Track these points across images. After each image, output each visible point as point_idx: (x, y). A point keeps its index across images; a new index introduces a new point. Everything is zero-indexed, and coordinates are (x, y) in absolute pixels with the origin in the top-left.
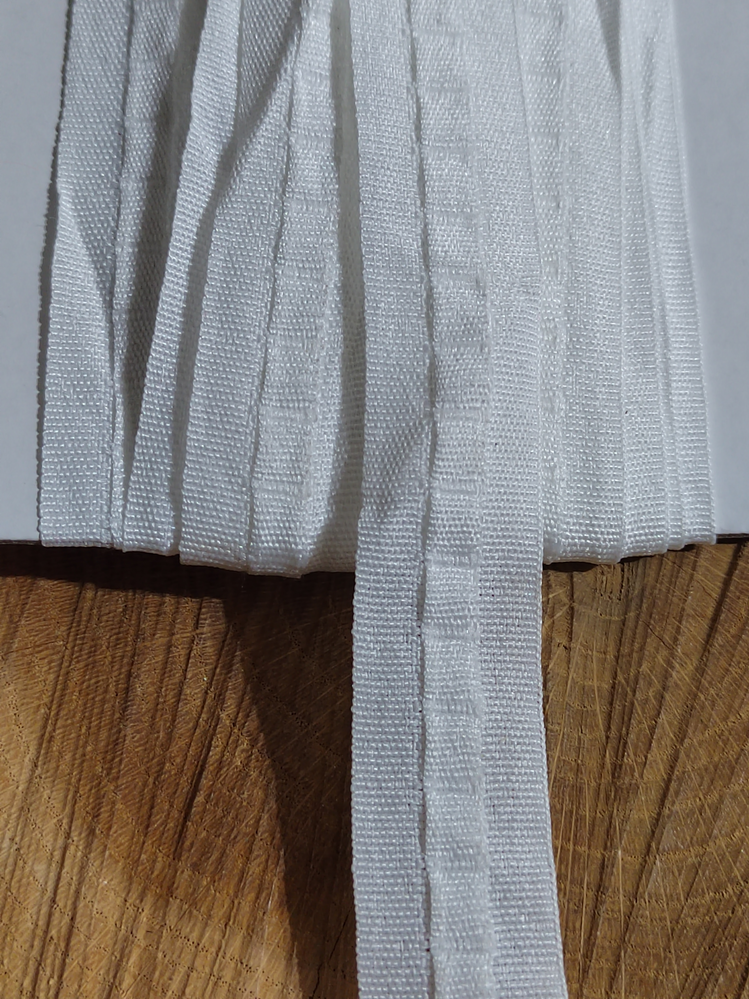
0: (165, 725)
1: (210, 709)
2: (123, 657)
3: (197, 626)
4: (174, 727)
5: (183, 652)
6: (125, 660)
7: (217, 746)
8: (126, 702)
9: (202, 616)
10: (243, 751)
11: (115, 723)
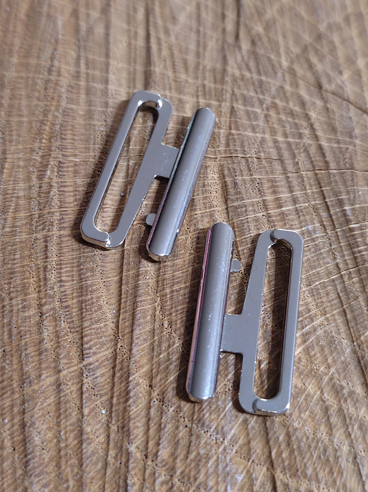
0: (72, 471)
1: (116, 443)
2: (12, 406)
3: (82, 357)
4: (83, 471)
5: (74, 388)
6: (16, 410)
7: (134, 484)
8: (26, 456)
9: (86, 346)
10: (162, 483)
11: (19, 481)
